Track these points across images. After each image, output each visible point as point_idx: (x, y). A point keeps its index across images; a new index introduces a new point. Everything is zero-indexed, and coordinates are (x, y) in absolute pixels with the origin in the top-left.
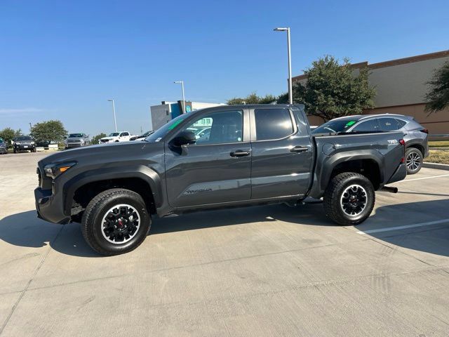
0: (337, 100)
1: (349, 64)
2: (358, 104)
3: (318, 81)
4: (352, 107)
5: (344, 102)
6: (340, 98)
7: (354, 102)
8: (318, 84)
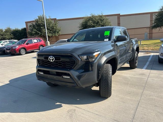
0: (49, 31)
1: (51, 18)
2: (56, 33)
3: (41, 24)
4: (55, 34)
5: (52, 32)
6: (50, 30)
7: (55, 32)
8: (41, 25)
